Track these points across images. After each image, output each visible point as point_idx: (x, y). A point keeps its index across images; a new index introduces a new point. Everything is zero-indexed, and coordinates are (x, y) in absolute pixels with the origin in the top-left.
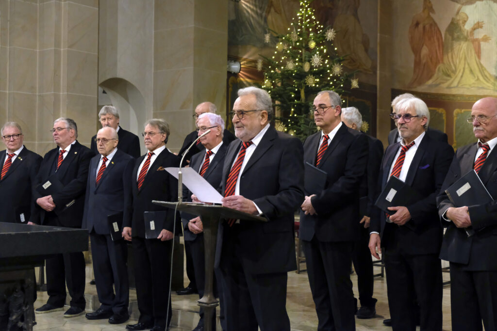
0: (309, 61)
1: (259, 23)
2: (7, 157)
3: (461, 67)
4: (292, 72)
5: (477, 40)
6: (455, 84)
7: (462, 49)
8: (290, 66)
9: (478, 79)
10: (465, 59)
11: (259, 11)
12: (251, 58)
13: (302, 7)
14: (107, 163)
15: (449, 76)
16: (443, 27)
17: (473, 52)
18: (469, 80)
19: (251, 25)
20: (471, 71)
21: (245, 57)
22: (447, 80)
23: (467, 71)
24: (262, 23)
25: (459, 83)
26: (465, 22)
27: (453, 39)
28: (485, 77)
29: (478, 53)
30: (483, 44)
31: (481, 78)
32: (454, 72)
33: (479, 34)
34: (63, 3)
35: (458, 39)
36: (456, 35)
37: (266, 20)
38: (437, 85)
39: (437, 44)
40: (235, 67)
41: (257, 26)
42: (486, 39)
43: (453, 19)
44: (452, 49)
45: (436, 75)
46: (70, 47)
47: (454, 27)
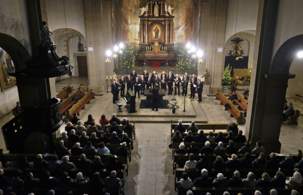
16: (126, 30)
17: (131, 34)
28: (133, 39)
32: (128, 38)
35: (129, 32)
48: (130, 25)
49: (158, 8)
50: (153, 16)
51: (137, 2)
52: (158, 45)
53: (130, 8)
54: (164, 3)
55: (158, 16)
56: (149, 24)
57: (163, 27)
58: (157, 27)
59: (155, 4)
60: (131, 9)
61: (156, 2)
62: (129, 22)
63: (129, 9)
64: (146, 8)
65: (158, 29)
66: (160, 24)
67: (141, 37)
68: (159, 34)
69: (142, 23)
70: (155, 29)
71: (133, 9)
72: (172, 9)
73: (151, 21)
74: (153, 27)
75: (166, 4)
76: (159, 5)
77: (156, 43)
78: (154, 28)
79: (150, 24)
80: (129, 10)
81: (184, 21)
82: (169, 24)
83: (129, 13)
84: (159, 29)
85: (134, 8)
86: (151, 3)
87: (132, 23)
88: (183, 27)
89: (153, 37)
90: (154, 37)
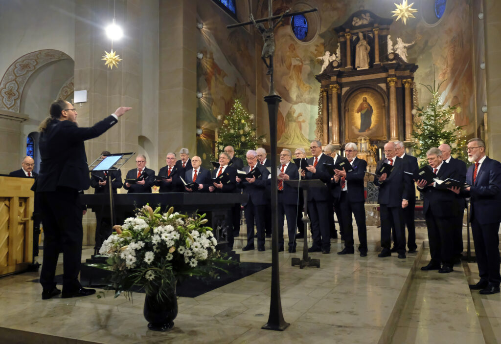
0: (243, 129)
1: (208, 110)
2: (138, 172)
3: (293, 134)
4: (234, 134)
5: (299, 122)
6: (290, 143)
7: (293, 125)
8: (232, 131)
9: (301, 141)
10: (295, 131)
11: (208, 104)
12: (205, 127)
13: (236, 103)
14: (197, 173)
15: (287, 139)
16: (284, 115)
17: (298, 127)
18: (297, 141)
19: (205, 111)
20: (297, 137)
21: (203, 126)
22: (286, 141)
23: (296, 137)
24: (209, 109)
25: (292, 142)
26: (294, 113)
27: (289, 121)
28: (304, 140)
29: (301, 128)
30: (302, 124)
31: (302, 140)
32: (290, 137)
33: (301, 119)
34: (122, 96)
35: (291, 121)
36: (290, 119)
37: (211, 109)
38: (283, 143)
39: (282, 123)
40: (200, 132)
41: (207, 111)
42: (304, 121)
43: (289, 111)
44: (289, 125)
45: (282, 138)
46: (127, 119)
47: (289, 115)
48: (296, 103)
49: (366, 49)
50: (354, 71)
51: (316, 50)
52: (368, 145)
53: (295, 62)
54: (384, 33)
55: (367, 67)
56: (343, 93)
57: (383, 98)
58: (365, 100)
59: (358, 39)
60: (301, 64)
61: (361, 35)
62: (294, 95)
63: (293, 64)
64: (336, 54)
65: (369, 105)
66: (374, 89)
67: (322, 131)
68: (374, 118)
69: (325, 94)
70: (362, 105)
71: (304, 66)
72: (407, 45)
73: (347, 84)
74: (355, 101)
75: (389, 36)
76: (371, 42)
77: (361, 140)
78: (359, 102)
79: (347, 92)
80: (292, 67)
81: (447, 76)
82: (399, 85)
83: (293, 73)
84: (372, 105)
85: (307, 62)
86: (348, 37)
87: (300, 100)
88: (447, 94)
89: (356, 127)
90: (359, 126)
